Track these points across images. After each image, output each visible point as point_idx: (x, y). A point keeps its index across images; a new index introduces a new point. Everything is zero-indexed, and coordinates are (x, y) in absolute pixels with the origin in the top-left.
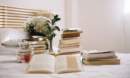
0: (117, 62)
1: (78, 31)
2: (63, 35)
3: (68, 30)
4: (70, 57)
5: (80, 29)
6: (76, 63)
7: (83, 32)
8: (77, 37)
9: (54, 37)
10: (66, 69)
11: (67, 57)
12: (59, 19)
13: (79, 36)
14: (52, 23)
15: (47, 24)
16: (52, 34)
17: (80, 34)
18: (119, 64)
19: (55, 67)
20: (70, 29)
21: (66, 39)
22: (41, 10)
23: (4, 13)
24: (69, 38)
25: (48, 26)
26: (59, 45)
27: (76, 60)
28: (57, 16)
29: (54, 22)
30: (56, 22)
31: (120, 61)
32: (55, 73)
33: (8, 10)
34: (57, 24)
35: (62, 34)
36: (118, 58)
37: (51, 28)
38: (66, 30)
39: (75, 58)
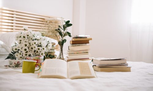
0: (128, 70)
1: (87, 38)
2: (73, 41)
3: (77, 36)
4: (82, 62)
5: (89, 36)
6: (89, 69)
7: (92, 39)
8: (86, 43)
9: (65, 42)
10: (79, 75)
11: (79, 62)
12: (71, 25)
13: (88, 43)
14: (64, 28)
15: (59, 29)
16: (63, 39)
17: (89, 41)
18: (130, 71)
19: (68, 72)
20: (79, 36)
21: (75, 46)
22: (49, 16)
23: (13, 17)
24: (78, 45)
25: (59, 31)
26: (68, 51)
27: (88, 66)
28: (69, 21)
29: (66, 27)
30: (67, 28)
31: (130, 68)
32: (68, 78)
33: (17, 15)
34: (69, 29)
35: (71, 40)
36: (129, 66)
37: (62, 33)
38: (76, 36)
39: (87, 64)
